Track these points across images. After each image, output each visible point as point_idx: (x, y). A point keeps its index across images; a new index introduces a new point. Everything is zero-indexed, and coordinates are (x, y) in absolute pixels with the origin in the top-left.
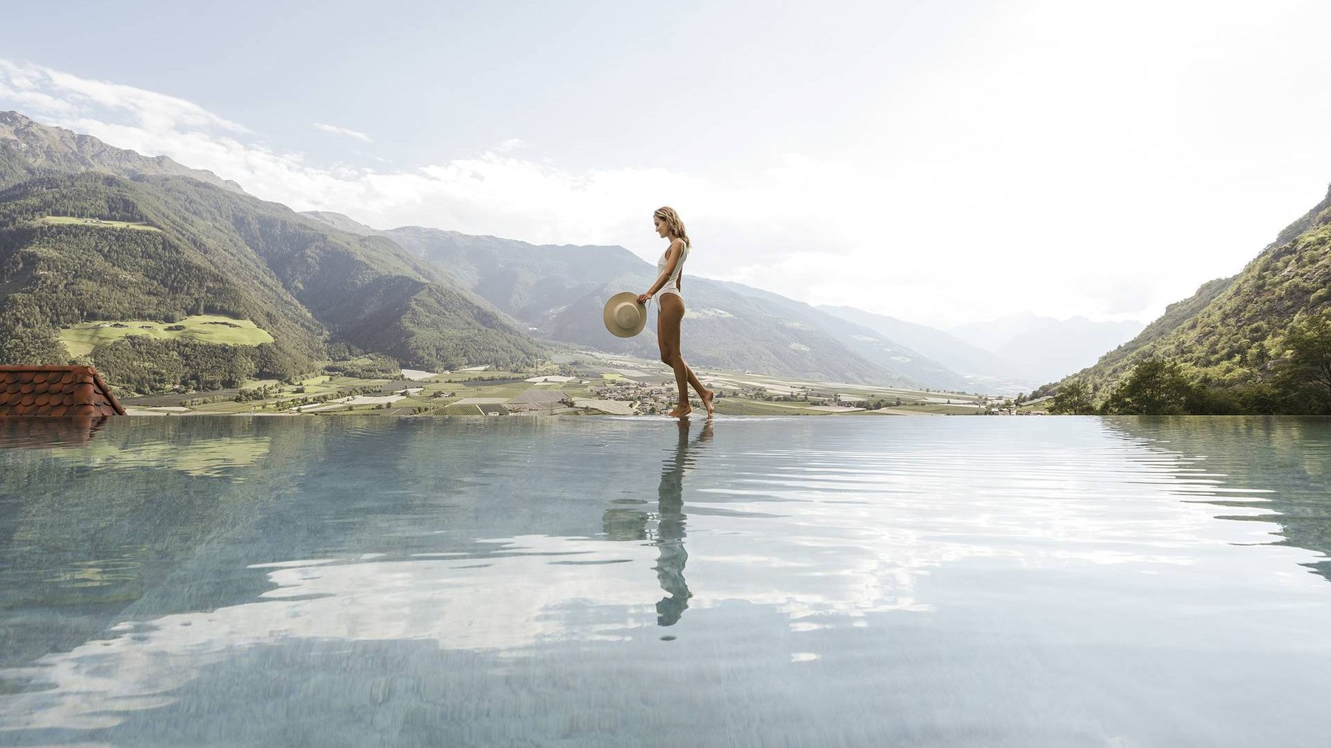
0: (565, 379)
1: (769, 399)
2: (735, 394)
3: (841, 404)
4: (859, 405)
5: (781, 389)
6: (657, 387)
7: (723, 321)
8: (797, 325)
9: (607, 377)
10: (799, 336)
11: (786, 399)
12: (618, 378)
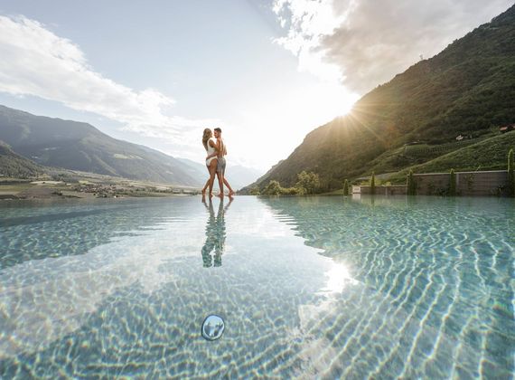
0: (56, 183)
1: (158, 191)
2: (144, 190)
3: (185, 193)
4: (190, 193)
5: (163, 187)
6: (107, 187)
7: (139, 161)
8: (168, 164)
9: (81, 182)
10: (169, 168)
11: (164, 192)
12: (87, 183)
